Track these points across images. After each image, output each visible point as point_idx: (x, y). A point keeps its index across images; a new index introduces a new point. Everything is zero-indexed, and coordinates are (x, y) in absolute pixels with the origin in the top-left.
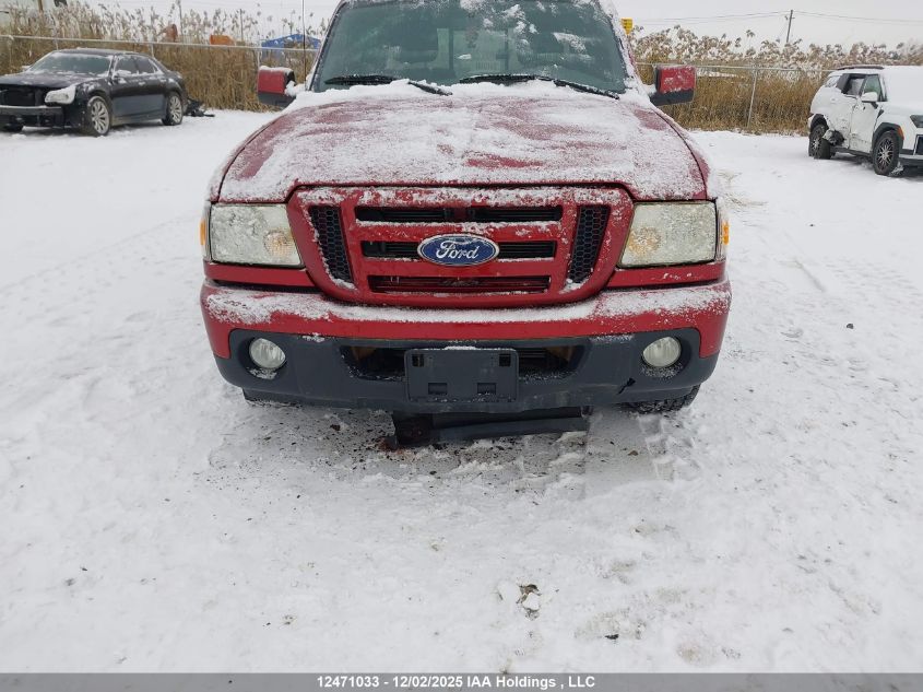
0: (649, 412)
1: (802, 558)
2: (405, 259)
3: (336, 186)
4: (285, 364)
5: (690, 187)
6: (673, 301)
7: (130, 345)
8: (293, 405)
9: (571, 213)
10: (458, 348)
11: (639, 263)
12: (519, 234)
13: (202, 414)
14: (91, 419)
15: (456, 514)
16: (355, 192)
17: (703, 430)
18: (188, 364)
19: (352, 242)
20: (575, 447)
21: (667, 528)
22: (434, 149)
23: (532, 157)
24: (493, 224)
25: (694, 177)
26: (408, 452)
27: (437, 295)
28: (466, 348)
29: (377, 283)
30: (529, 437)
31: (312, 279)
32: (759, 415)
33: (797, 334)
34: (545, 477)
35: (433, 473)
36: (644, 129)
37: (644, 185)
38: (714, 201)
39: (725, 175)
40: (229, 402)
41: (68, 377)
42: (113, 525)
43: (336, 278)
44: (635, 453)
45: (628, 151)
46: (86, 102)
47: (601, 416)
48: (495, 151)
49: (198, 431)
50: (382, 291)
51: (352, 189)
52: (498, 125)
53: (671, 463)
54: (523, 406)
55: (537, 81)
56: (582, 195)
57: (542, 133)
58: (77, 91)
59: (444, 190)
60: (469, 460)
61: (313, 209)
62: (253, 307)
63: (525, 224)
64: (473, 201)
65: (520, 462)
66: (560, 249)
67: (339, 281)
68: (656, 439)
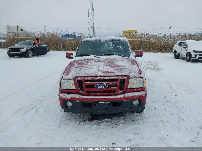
0: (136, 113)
1: (161, 138)
2: (92, 88)
3: (82, 77)
4: (72, 105)
5: (138, 75)
6: (137, 94)
7: (42, 102)
8: (72, 113)
9: (119, 80)
10: (101, 102)
11: (131, 88)
12: (111, 84)
13: (57, 115)
14: (38, 116)
15: (102, 132)
16: (85, 78)
17: (146, 116)
18: (53, 105)
19: (84, 86)
20: (123, 119)
21: (138, 133)
22: (97, 70)
23: (113, 71)
24: (106, 82)
25: (139, 74)
26: (93, 121)
27: (98, 94)
28: (102, 102)
29: (88, 92)
30: (115, 118)
31: (77, 91)
32: (156, 113)
33: (166, 97)
34: (117, 125)
35: (98, 125)
36: (132, 65)
37: (131, 75)
38: (143, 78)
39: (156, 63)
40: (61, 112)
41: (32, 108)
42: (44, 134)
43: (81, 91)
44: (133, 120)
45: (128, 70)
46: (28, 51)
47: (128, 114)
48: (107, 70)
49: (56, 118)
50: (89, 93)
51: (84, 77)
52: (107, 65)
53: (139, 122)
54: (113, 112)
55: (114, 55)
56: (121, 77)
57: (114, 67)
58: (26, 49)
59: (99, 77)
60: (104, 122)
61: (78, 80)
62: (67, 96)
63: (112, 82)
64: (103, 79)
65: (113, 122)
66: (117, 86)
67: (82, 92)
68: (137, 118)
